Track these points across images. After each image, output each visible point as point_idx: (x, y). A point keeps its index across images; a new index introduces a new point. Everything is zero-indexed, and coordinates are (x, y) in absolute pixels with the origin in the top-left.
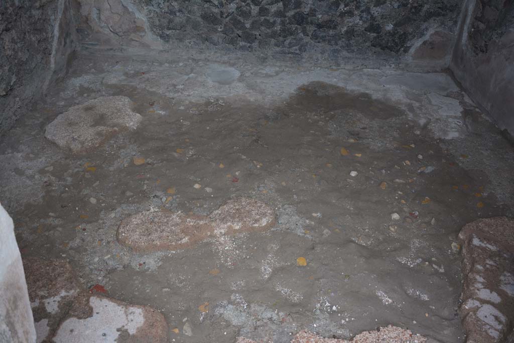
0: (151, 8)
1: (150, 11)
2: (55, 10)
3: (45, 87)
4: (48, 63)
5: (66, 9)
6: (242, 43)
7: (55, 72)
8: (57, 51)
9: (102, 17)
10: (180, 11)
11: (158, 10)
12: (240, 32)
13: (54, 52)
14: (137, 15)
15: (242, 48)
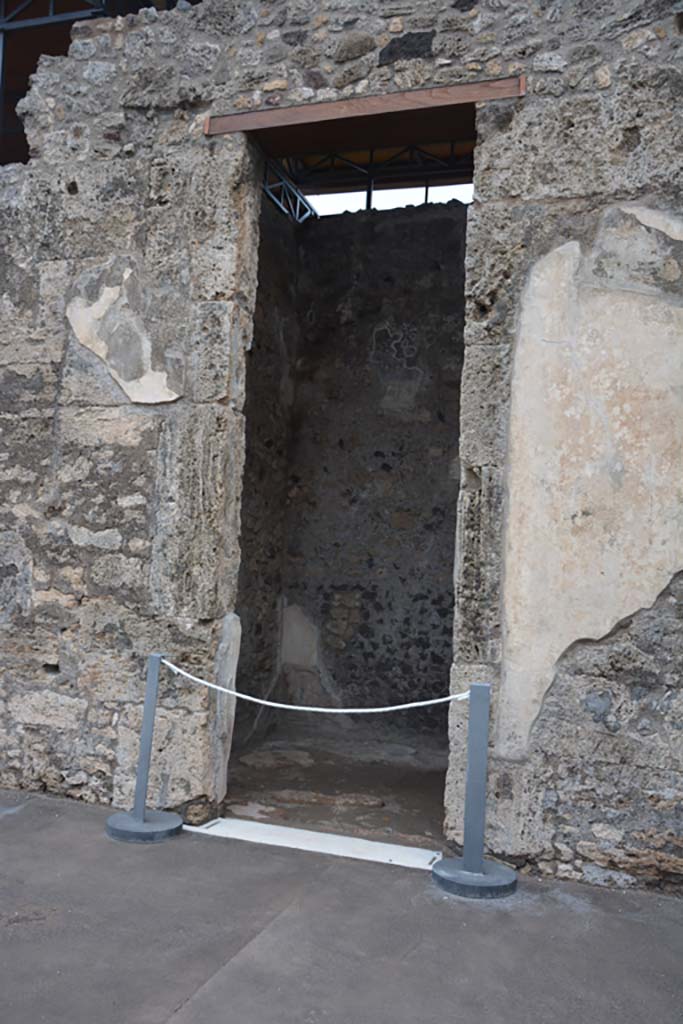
0: (346, 691)
1: (344, 694)
2: (267, 686)
3: (246, 739)
4: (252, 723)
5: (276, 687)
6: (424, 728)
7: (255, 732)
8: (261, 716)
9: (305, 697)
10: (371, 695)
11: (351, 693)
12: (422, 717)
13: (258, 716)
14: (333, 696)
15: (424, 732)
